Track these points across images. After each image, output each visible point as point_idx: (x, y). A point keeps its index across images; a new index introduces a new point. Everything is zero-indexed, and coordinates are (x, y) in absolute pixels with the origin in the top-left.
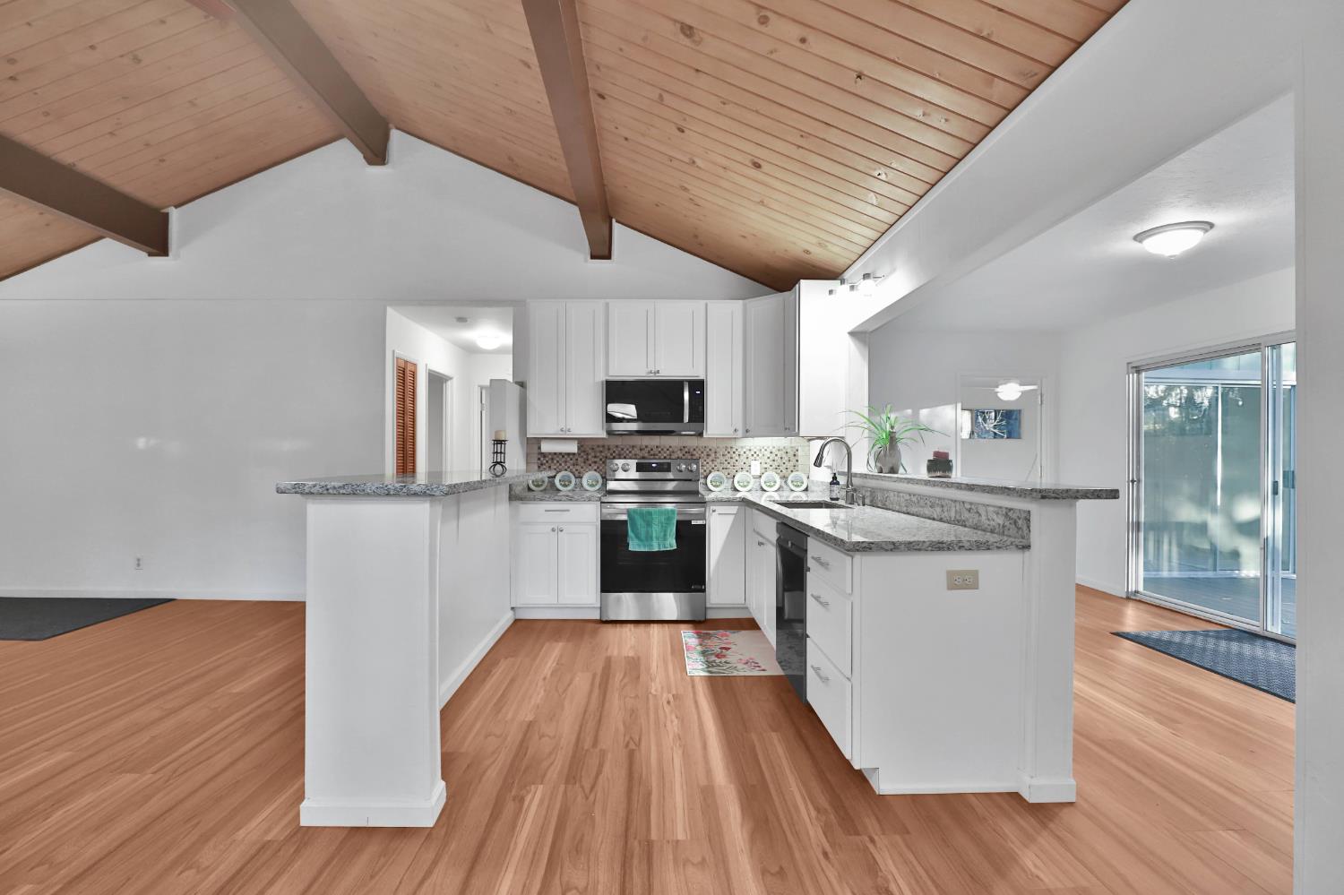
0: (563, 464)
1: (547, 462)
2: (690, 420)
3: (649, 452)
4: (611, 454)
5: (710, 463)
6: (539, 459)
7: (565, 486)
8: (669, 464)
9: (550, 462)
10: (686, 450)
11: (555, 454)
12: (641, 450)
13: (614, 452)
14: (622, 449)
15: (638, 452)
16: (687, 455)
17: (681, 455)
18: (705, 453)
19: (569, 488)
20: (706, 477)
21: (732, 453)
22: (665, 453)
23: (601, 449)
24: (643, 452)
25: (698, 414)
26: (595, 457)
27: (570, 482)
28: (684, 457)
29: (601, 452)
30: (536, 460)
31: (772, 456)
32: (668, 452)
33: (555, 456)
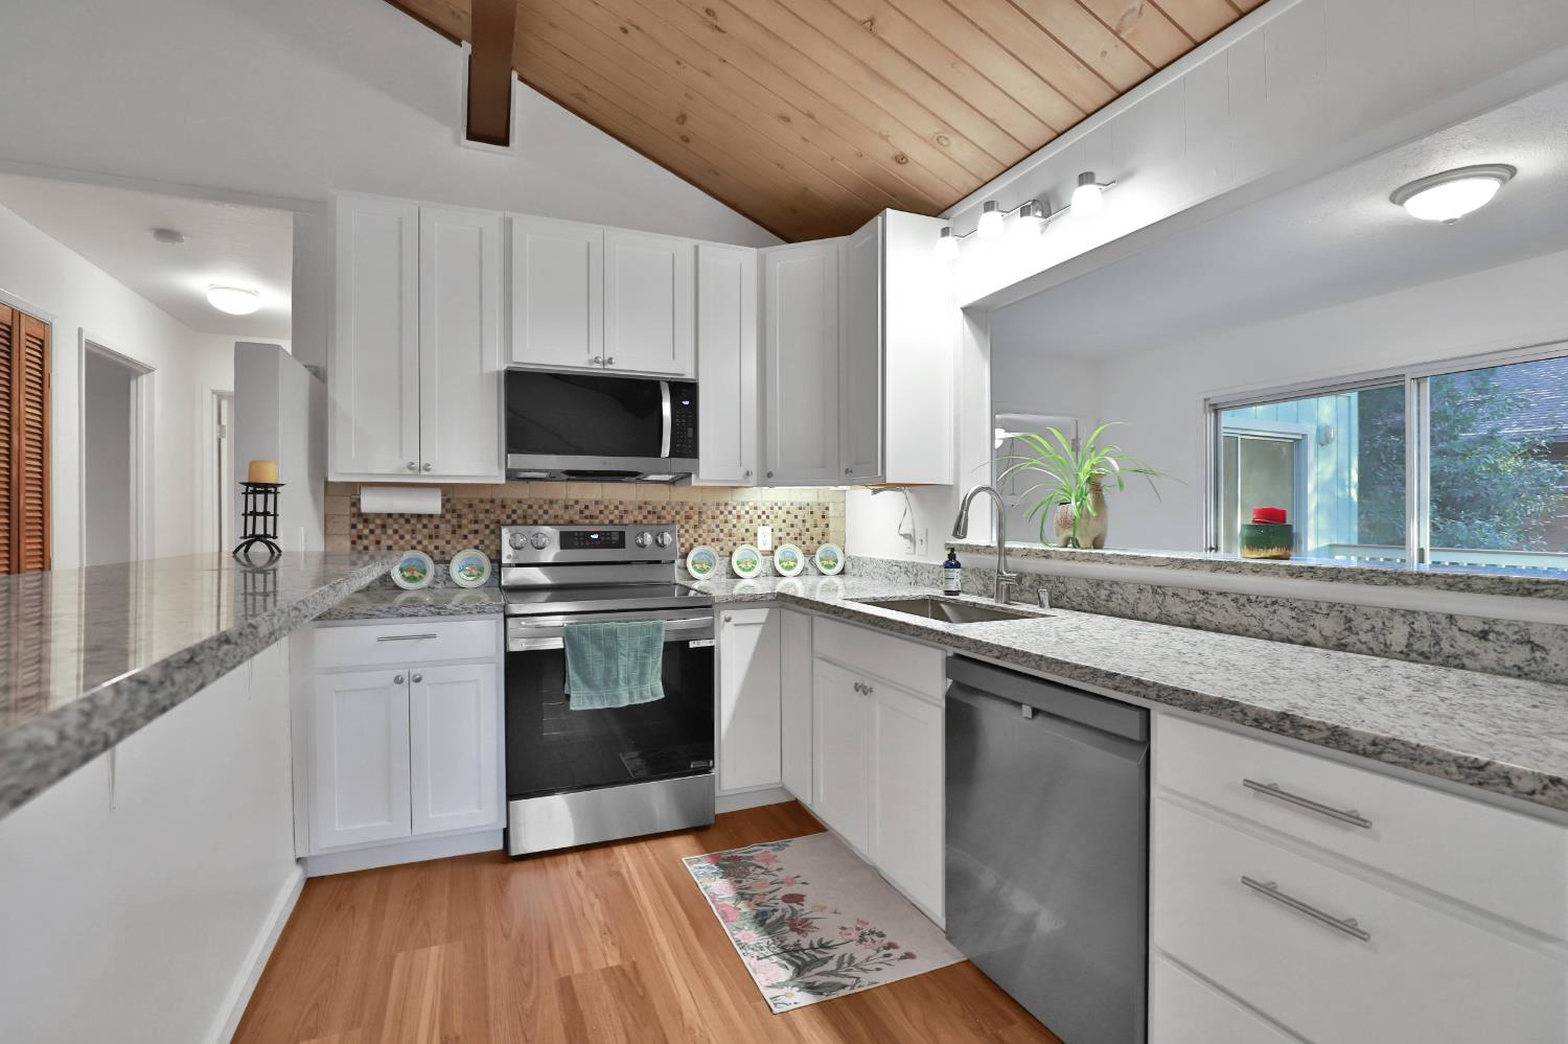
0: (408, 537)
1: (372, 532)
2: (672, 455)
3: (581, 512)
4: (509, 517)
5: (691, 531)
6: (354, 526)
7: (413, 579)
8: (622, 534)
9: (378, 531)
10: (650, 508)
11: (390, 515)
12: (566, 507)
13: (514, 512)
14: (530, 507)
15: (561, 512)
16: (650, 517)
17: (640, 517)
18: (682, 513)
19: (424, 583)
20: (685, 556)
21: (726, 513)
22: (612, 513)
23: (488, 506)
24: (571, 512)
25: (687, 444)
26: (476, 522)
27: (424, 572)
28: (645, 522)
29: (487, 511)
30: (347, 529)
31: (790, 519)
32: (616, 512)
33: (390, 521)
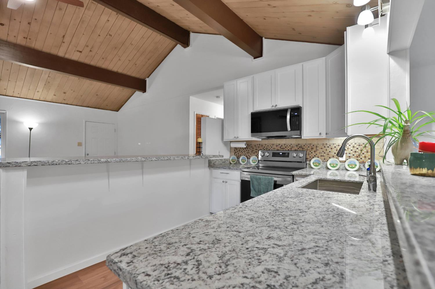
0: (243, 153)
1: (237, 151)
2: (292, 130)
3: (280, 147)
4: (263, 148)
5: (313, 153)
6: (235, 150)
7: (243, 162)
8: (288, 153)
10: (300, 146)
11: (240, 148)
12: (277, 146)
13: (264, 147)
14: (268, 146)
15: (275, 147)
16: (300, 148)
17: (297, 149)
18: (310, 147)
19: (245, 163)
20: (310, 161)
21: (326, 147)
22: (289, 147)
23: (259, 146)
26: (256, 150)
27: (245, 160)
28: (298, 150)
29: (259, 147)
30: (233, 151)
31: (355, 149)
32: (290, 147)
